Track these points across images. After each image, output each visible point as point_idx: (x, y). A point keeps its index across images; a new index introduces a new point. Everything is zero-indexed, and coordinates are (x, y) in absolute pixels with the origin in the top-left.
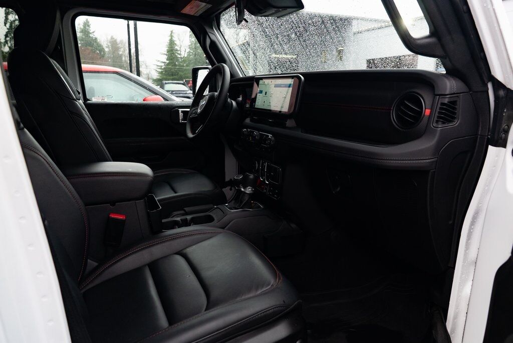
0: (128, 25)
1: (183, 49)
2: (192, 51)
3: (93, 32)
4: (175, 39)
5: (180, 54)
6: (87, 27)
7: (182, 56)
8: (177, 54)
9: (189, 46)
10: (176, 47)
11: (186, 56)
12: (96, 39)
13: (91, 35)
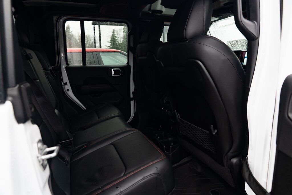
0: (94, 27)
1: (119, 39)
2: (124, 40)
3: (72, 32)
4: (116, 34)
5: (118, 42)
6: (68, 29)
7: (119, 43)
8: (117, 42)
9: (123, 37)
10: (116, 38)
11: (121, 43)
12: (73, 35)
13: (70, 33)
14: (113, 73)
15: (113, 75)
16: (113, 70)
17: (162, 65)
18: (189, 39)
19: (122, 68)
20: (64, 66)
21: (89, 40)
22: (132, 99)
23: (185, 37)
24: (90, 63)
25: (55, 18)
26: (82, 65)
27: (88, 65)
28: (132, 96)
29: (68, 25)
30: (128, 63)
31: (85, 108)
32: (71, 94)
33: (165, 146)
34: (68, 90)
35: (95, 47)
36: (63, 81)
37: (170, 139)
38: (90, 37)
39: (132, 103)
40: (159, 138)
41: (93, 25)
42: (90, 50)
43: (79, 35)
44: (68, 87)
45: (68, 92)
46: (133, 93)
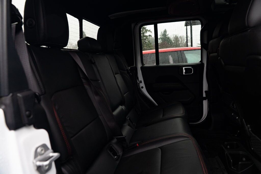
3: (168, 35)
6: (165, 33)
12: (169, 37)
13: (167, 36)
14: (184, 71)
15: (184, 74)
16: (184, 69)
17: (223, 63)
18: (253, 27)
19: (195, 66)
20: (139, 65)
21: (182, 40)
22: (205, 99)
23: (247, 25)
24: (163, 63)
25: (133, 25)
26: (155, 64)
27: (161, 64)
28: (204, 95)
29: (165, 29)
30: (201, 61)
31: (157, 105)
32: (144, 91)
33: (231, 161)
34: (142, 87)
35: (187, 46)
36: (138, 79)
37: (241, 152)
38: (183, 38)
39: (205, 103)
40: (228, 147)
41: (186, 27)
42: (174, 49)
43: (174, 36)
44: (142, 85)
45: (142, 89)
46: (206, 92)
